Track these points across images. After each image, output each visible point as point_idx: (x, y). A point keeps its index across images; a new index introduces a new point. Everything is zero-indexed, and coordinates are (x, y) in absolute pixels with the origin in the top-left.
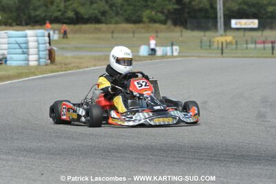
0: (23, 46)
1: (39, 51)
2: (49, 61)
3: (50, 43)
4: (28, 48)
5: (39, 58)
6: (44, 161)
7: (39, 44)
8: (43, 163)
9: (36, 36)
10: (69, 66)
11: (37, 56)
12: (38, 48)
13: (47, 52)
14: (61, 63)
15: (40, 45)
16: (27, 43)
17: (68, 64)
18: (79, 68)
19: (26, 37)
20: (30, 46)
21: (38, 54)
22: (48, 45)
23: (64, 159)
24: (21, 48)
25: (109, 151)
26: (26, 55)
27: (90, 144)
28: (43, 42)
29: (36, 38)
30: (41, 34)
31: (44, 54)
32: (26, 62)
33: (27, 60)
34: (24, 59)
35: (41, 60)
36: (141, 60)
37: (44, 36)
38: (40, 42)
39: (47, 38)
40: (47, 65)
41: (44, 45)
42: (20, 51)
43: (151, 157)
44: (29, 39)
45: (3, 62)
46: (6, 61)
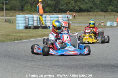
3: (68, 20)
6: (64, 70)
8: (64, 71)
9: (63, 17)
10: (76, 30)
14: (73, 29)
17: (76, 29)
18: (80, 31)
19: (58, 17)
22: (67, 21)
23: (74, 69)
25: (93, 67)
27: (84, 63)
28: (65, 20)
29: (62, 18)
30: (65, 17)
36: (107, 28)
37: (66, 17)
38: (64, 20)
39: (67, 18)
43: (111, 69)
44: (59, 18)
45: (48, 28)
46: (49, 28)
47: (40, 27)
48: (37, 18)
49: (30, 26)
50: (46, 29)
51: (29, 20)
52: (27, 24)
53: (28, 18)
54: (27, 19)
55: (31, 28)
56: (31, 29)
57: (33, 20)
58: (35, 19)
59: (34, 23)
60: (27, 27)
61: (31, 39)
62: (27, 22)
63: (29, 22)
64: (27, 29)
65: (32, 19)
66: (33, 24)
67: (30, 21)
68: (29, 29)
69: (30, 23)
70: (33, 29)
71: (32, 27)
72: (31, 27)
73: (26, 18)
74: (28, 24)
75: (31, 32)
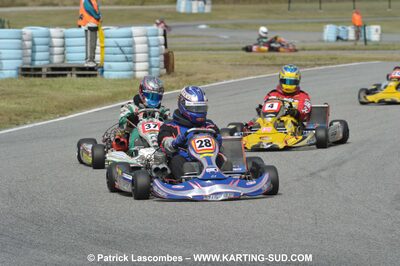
0: (126, 49)
1: (150, 56)
2: (165, 70)
4: (133, 53)
5: (151, 67)
7: (149, 46)
9: (147, 36)
11: (147, 64)
12: (148, 52)
13: (162, 57)
14: (181, 73)
15: (152, 48)
16: (132, 45)
17: (192, 74)
19: (131, 37)
20: (137, 50)
21: (149, 61)
24: (123, 53)
26: (131, 63)
28: (156, 43)
29: (145, 38)
30: (155, 33)
31: (158, 60)
32: (131, 73)
33: (133, 70)
34: (128, 68)
35: (153, 69)
37: (157, 35)
38: (152, 43)
40: (161, 76)
41: (157, 48)
42: (122, 57)
44: (135, 39)
45: (98, 72)
46: (103, 71)
47: (70, 69)
48: (63, 38)
49: (37, 64)
50: (90, 75)
51: (34, 44)
52: (30, 59)
53: (32, 40)
54: (28, 44)
55: (40, 73)
56: (40, 76)
57: (50, 46)
58: (56, 42)
59: (51, 54)
60: (28, 69)
61: (25, 124)
62: (29, 51)
63: (34, 52)
64: (26, 75)
65: (45, 40)
66: (50, 60)
67: (38, 48)
68: (35, 76)
69: (38, 55)
70: (48, 76)
71: (44, 70)
72: (40, 69)
73: (24, 37)
74: (33, 60)
75: (35, 89)
